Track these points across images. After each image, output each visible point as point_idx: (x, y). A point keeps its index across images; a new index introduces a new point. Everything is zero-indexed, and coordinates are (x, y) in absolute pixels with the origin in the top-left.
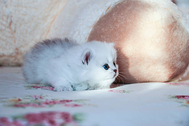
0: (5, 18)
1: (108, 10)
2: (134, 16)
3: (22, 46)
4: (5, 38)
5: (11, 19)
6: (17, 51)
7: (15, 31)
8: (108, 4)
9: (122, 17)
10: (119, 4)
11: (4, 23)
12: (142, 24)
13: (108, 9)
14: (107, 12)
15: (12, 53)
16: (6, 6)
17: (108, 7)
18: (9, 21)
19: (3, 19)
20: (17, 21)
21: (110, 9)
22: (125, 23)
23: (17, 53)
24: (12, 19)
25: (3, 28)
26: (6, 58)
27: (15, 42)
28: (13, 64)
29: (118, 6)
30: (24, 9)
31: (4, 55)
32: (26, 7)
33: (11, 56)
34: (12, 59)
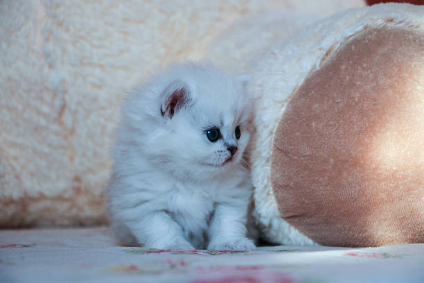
0: (47, 97)
1: (328, 58)
2: (396, 70)
3: (91, 170)
4: (46, 150)
5: (64, 100)
6: (76, 184)
7: (72, 132)
8: (327, 43)
9: (365, 73)
10: (356, 42)
11: (45, 109)
12: (419, 88)
13: (327, 54)
14: (325, 61)
15: (65, 191)
16: (51, 66)
17: (327, 48)
18: (58, 103)
19: (42, 99)
20: (79, 103)
21: (332, 54)
22: (373, 88)
23: (78, 191)
24: (67, 98)
25: (43, 122)
26: (47, 204)
27: (72, 159)
28: (66, 222)
29: (353, 47)
30: (98, 72)
31: (42, 197)
32: (101, 66)
33: (60, 198)
34: (62, 208)
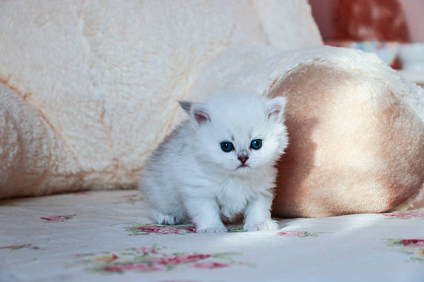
0: (93, 105)
1: (275, 86)
2: (320, 95)
3: (124, 154)
4: (94, 141)
5: (104, 108)
6: (115, 163)
7: (111, 128)
8: (273, 76)
9: (298, 98)
10: (293, 75)
11: (92, 114)
12: (336, 108)
13: (274, 83)
14: (272, 88)
15: (108, 167)
16: (94, 85)
17: (274, 80)
18: (100, 109)
19: (89, 107)
20: (114, 110)
21: (278, 83)
22: (304, 108)
23: (117, 167)
24: (106, 106)
25: (90, 122)
26: (97, 175)
27: (111, 146)
28: (111, 187)
29: (291, 79)
30: (126, 88)
31: (93, 171)
32: (128, 85)
33: (105, 172)
34: (107, 178)
